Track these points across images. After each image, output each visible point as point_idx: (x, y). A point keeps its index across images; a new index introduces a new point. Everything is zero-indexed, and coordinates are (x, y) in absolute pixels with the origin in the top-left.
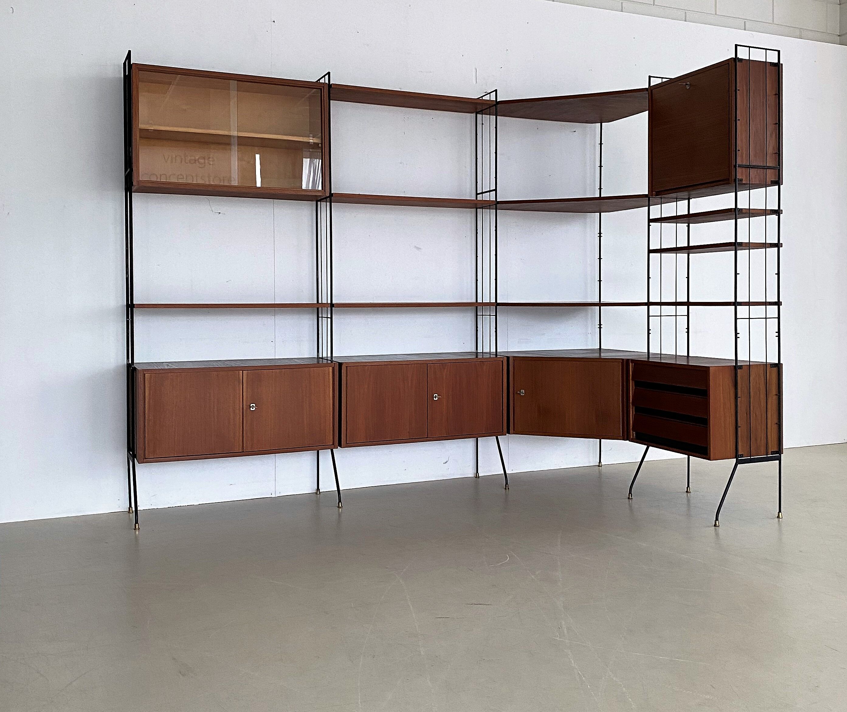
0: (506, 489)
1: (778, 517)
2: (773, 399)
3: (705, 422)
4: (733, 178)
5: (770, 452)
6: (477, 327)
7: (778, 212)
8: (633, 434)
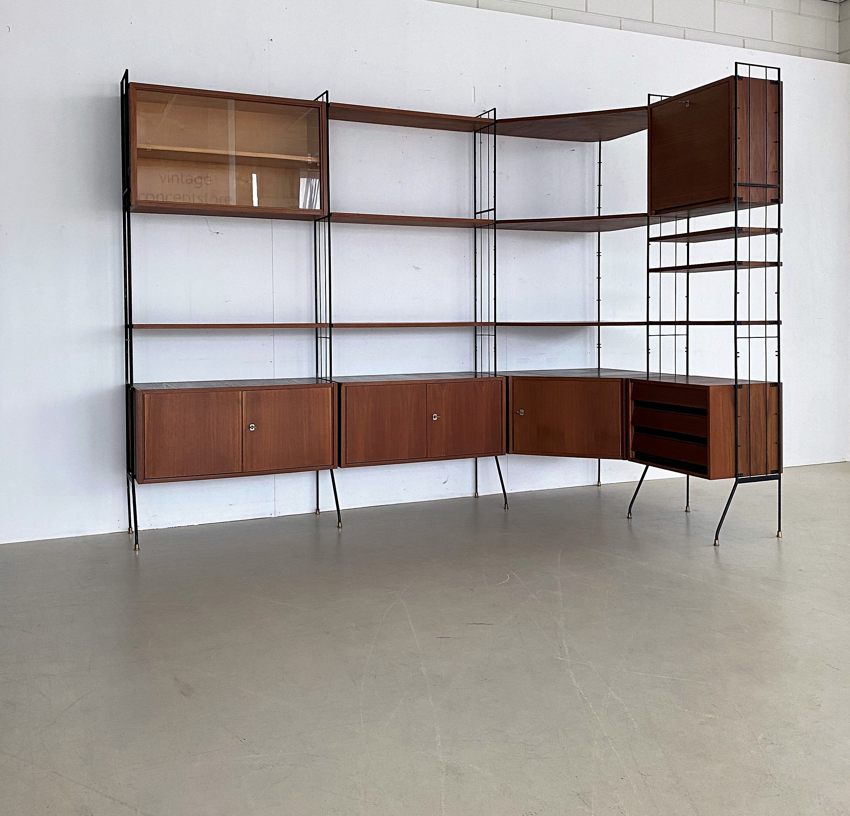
0: (505, 508)
1: (778, 536)
2: (772, 419)
3: (704, 441)
4: (733, 196)
5: (769, 472)
6: (476, 347)
7: (778, 231)
8: (632, 454)
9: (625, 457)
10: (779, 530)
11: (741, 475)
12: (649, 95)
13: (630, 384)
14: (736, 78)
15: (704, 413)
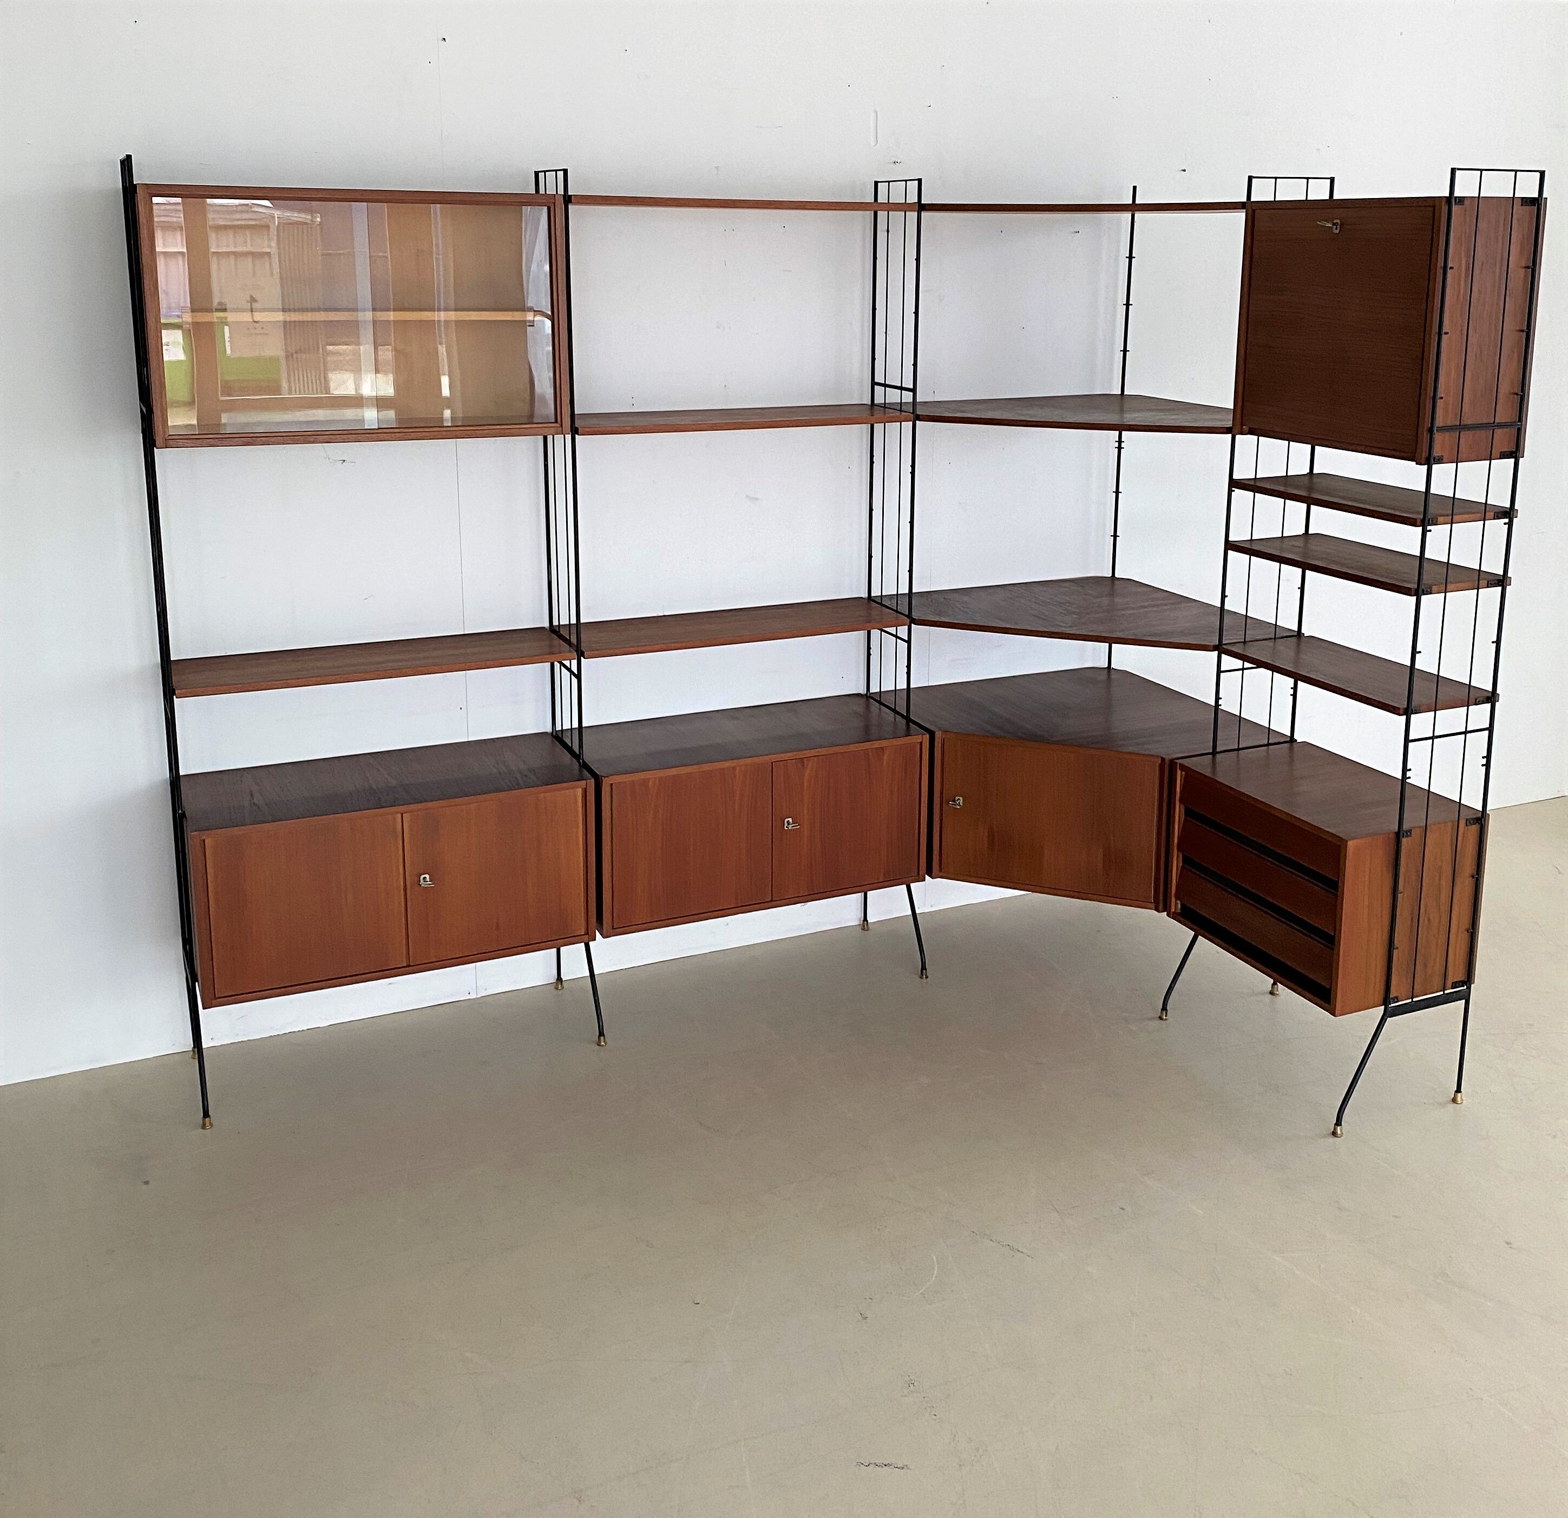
0: (921, 976)
1: (1454, 1100)
2: (1464, 886)
3: (1331, 941)
5: (1449, 983)
6: (869, 648)
7: (1508, 514)
8: (1176, 905)
9: (1161, 905)
10: (1458, 1090)
11: (1397, 999)
12: (1250, 178)
13: (1179, 772)
14: (1450, 200)
15: (1333, 886)
